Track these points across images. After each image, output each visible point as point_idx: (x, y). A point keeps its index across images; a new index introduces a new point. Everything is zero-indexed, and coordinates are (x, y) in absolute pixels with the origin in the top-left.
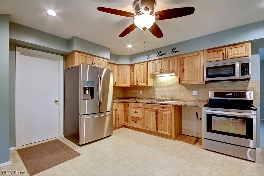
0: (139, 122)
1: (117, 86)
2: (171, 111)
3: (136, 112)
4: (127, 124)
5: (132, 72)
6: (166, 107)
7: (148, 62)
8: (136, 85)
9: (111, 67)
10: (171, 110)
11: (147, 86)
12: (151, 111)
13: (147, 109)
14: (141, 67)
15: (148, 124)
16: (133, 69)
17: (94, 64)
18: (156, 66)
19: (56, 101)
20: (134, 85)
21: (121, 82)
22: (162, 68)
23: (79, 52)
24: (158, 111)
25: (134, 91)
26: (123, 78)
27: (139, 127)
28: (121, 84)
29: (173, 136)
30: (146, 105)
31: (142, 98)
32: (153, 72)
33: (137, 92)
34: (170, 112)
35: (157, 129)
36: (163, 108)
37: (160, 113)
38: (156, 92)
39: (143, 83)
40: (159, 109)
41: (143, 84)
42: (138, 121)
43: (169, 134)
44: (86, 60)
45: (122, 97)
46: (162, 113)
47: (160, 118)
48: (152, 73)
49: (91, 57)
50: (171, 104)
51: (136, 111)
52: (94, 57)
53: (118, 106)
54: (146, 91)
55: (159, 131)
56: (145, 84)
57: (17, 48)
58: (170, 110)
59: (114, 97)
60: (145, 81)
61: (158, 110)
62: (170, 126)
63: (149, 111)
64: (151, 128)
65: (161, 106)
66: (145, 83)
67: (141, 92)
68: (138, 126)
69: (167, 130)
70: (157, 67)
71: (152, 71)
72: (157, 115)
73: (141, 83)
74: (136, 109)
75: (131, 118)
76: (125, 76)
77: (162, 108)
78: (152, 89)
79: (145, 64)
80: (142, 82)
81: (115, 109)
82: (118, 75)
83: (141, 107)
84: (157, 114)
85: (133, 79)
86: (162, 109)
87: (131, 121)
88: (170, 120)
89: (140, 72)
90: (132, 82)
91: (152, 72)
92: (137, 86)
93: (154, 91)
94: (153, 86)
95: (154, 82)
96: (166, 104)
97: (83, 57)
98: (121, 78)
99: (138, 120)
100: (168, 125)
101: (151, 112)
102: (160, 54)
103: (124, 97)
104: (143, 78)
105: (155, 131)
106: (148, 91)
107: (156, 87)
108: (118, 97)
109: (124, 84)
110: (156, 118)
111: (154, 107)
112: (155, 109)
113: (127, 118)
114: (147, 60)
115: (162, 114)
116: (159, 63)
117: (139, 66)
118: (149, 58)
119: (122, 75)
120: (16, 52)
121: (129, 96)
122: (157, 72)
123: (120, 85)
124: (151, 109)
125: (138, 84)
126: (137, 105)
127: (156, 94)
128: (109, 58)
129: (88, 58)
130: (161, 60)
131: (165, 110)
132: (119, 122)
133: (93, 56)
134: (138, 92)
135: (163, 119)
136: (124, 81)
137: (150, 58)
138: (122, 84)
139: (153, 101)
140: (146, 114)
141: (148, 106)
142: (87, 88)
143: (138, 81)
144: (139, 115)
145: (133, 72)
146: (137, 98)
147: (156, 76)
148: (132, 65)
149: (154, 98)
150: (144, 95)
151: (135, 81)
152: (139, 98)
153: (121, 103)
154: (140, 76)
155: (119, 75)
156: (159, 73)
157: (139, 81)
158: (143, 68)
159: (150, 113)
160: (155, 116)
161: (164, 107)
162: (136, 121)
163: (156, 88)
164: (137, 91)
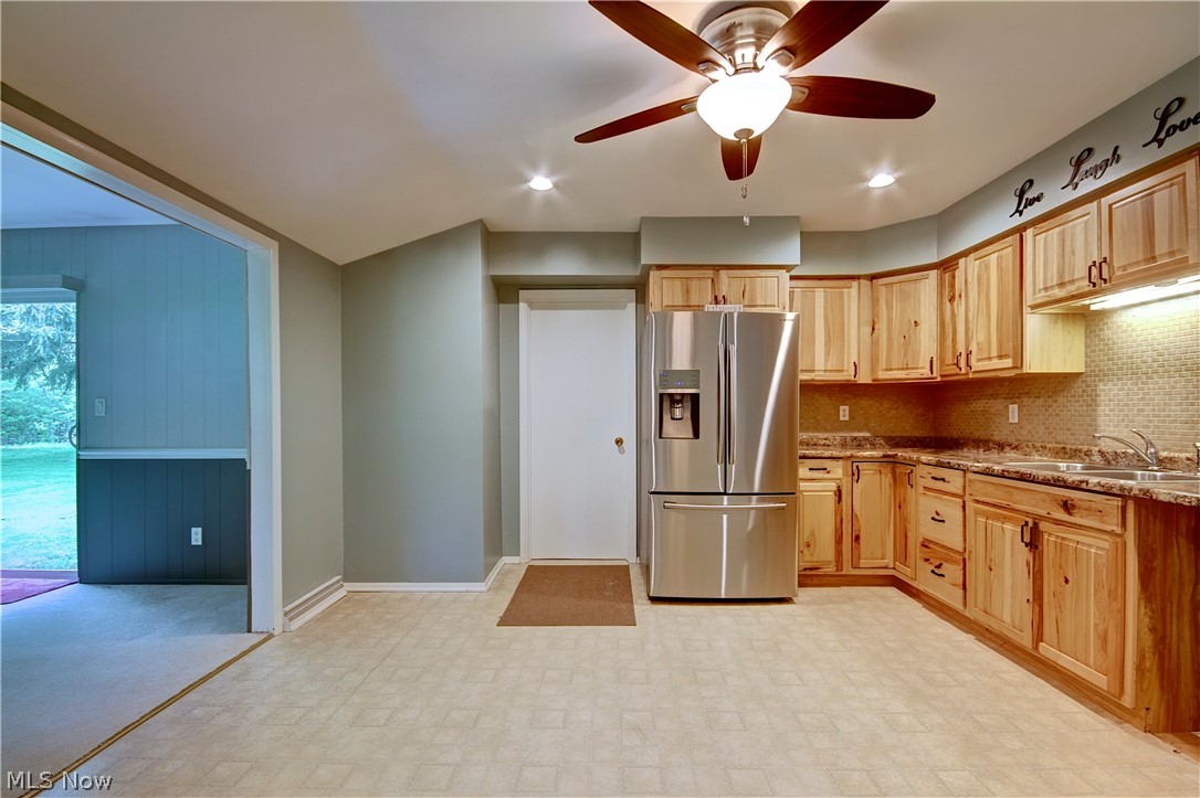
0: (952, 571)
1: (870, 382)
2: (1111, 533)
3: (938, 519)
4: (904, 573)
5: (948, 303)
6: (1086, 505)
7: (1021, 229)
8: (963, 371)
9: (825, 297)
10: (1118, 530)
11: (1018, 372)
12: (1005, 519)
13: (988, 504)
14: (987, 268)
15: (989, 593)
16: (952, 286)
17: (720, 298)
18: (1068, 249)
19: (619, 442)
20: (958, 374)
21: (889, 360)
22: (1105, 254)
23: (660, 267)
24: (1043, 526)
25: (980, 405)
26: (898, 340)
27: (952, 598)
28: (887, 370)
29: (1128, 700)
30: (982, 485)
31: (1016, 448)
32: (1052, 287)
33: (993, 410)
34: (1107, 537)
35: (1039, 637)
36: (1067, 506)
37: (1052, 539)
38: (1103, 410)
39: (1000, 357)
40: (1044, 513)
41: (997, 364)
42: (945, 565)
43: (1100, 681)
44: (687, 291)
45: (918, 433)
46: (1063, 538)
47: (1052, 570)
48: (1043, 293)
49: (710, 273)
50: (1115, 491)
51: (938, 514)
52: (723, 273)
53: (856, 477)
54: (1041, 401)
55: (1046, 650)
56: (1008, 363)
57: (522, 293)
58: (1109, 528)
59: (868, 435)
60: (1009, 348)
61: (1043, 518)
62: (1106, 631)
63: (997, 517)
64: (1007, 617)
65: (1054, 498)
66: (1007, 356)
67: (1013, 408)
68: (948, 593)
69: (1087, 652)
70: (1073, 252)
71: (1045, 282)
72: (1036, 547)
73: (990, 358)
74: (936, 497)
75: (919, 545)
76: (909, 331)
77: (1061, 510)
78: (1078, 387)
79: (1010, 248)
80: (994, 353)
81: (835, 489)
82: (873, 329)
83: (960, 492)
84: (1034, 542)
85: (949, 342)
86: (1062, 515)
87: (921, 563)
88: (1105, 592)
89: (983, 297)
90: (949, 359)
91: (1046, 289)
92: (971, 376)
93: (1092, 402)
94: (1081, 369)
95: (1087, 346)
96: (1084, 485)
97: (678, 283)
98: (890, 339)
99: (947, 561)
100: (1096, 625)
101: (1008, 526)
102: (1085, 167)
103: (932, 434)
104: (999, 329)
105: (1026, 640)
106: (1056, 401)
107: (1103, 375)
108: (893, 435)
109: (902, 369)
110: (1028, 564)
111: (1018, 496)
112: (1027, 514)
113: (906, 544)
114: (1018, 221)
115: (1061, 547)
116: (1086, 222)
117: (980, 265)
118: (1025, 207)
119: (896, 324)
120: (521, 304)
121: (955, 434)
122: (1072, 282)
123: (883, 375)
124: (1005, 510)
125: (976, 365)
126: (943, 480)
127: (1101, 420)
128: (797, 261)
129: (694, 283)
130: (1095, 203)
131: (1081, 527)
132: (863, 556)
133: (717, 268)
134: (1001, 407)
135: (1067, 581)
136: (905, 355)
137: (1031, 202)
138: (891, 370)
139: (1056, 469)
140: (981, 534)
141: (990, 489)
142: (678, 398)
143: (973, 347)
144: (950, 536)
145: (952, 300)
146: (991, 445)
147: (1093, 308)
148: (947, 266)
149: (1085, 448)
150: (1030, 427)
151: (961, 348)
152: (1001, 447)
153: (875, 466)
154: (982, 320)
155: (876, 327)
156: (1087, 289)
157: (980, 349)
158: (1000, 269)
159: (1002, 528)
160: (1024, 554)
161: (1073, 506)
162: (938, 563)
163: (1101, 386)
164: (996, 405)
